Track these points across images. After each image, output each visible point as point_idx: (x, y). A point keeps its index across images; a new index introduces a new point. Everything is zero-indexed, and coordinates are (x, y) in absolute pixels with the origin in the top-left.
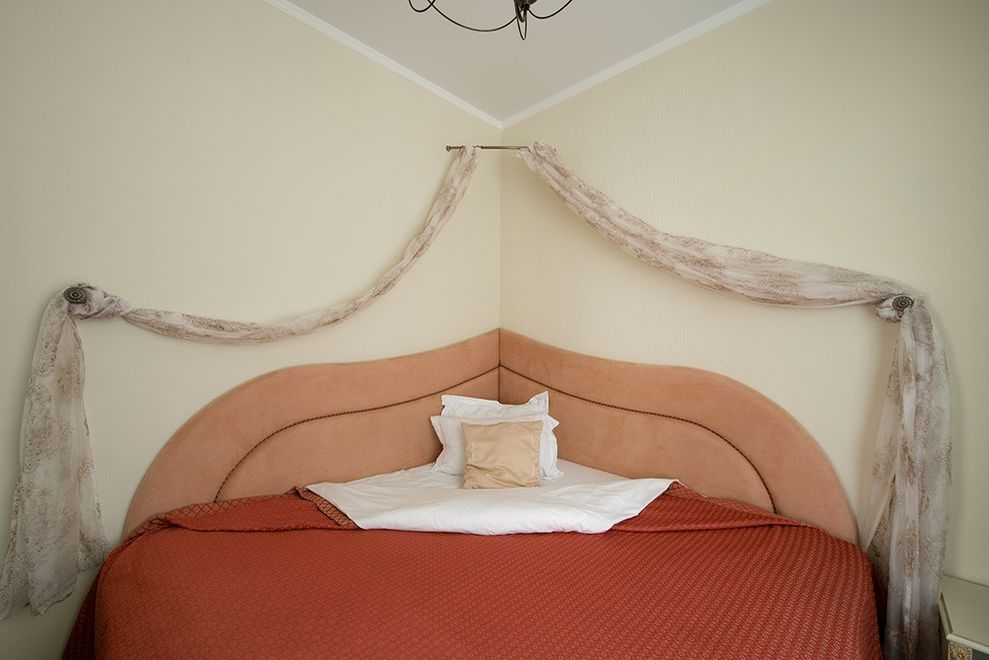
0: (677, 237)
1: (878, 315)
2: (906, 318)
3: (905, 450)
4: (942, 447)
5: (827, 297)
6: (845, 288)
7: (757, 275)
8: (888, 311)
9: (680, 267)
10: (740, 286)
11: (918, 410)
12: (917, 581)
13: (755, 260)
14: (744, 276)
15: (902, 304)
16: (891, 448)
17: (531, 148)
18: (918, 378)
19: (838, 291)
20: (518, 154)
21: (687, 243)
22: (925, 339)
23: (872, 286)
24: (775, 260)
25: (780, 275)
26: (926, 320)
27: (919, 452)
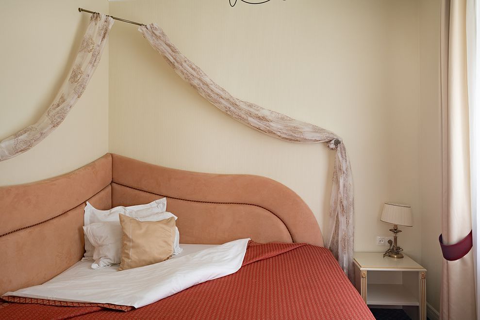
0: (245, 102)
1: (329, 147)
2: (339, 148)
3: (341, 202)
4: (351, 200)
5: (313, 139)
6: (319, 135)
7: (285, 126)
8: (332, 146)
9: (250, 119)
10: (280, 132)
11: (344, 186)
12: (347, 255)
13: (282, 119)
14: (279, 126)
15: (337, 142)
16: (336, 203)
17: (148, 27)
18: (344, 173)
19: (317, 136)
20: (139, 29)
21: (250, 106)
22: (345, 157)
23: (328, 135)
24: (291, 120)
25: (294, 127)
26: (344, 149)
27: (345, 203)
